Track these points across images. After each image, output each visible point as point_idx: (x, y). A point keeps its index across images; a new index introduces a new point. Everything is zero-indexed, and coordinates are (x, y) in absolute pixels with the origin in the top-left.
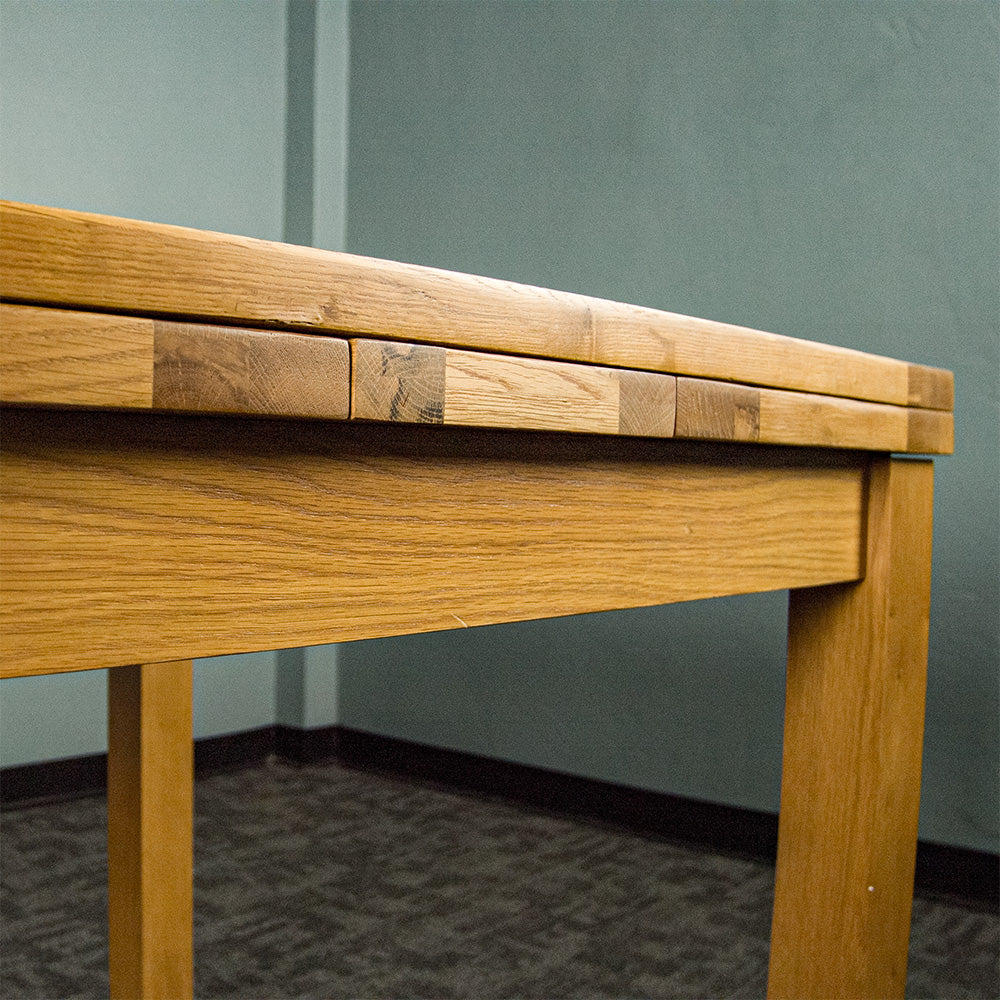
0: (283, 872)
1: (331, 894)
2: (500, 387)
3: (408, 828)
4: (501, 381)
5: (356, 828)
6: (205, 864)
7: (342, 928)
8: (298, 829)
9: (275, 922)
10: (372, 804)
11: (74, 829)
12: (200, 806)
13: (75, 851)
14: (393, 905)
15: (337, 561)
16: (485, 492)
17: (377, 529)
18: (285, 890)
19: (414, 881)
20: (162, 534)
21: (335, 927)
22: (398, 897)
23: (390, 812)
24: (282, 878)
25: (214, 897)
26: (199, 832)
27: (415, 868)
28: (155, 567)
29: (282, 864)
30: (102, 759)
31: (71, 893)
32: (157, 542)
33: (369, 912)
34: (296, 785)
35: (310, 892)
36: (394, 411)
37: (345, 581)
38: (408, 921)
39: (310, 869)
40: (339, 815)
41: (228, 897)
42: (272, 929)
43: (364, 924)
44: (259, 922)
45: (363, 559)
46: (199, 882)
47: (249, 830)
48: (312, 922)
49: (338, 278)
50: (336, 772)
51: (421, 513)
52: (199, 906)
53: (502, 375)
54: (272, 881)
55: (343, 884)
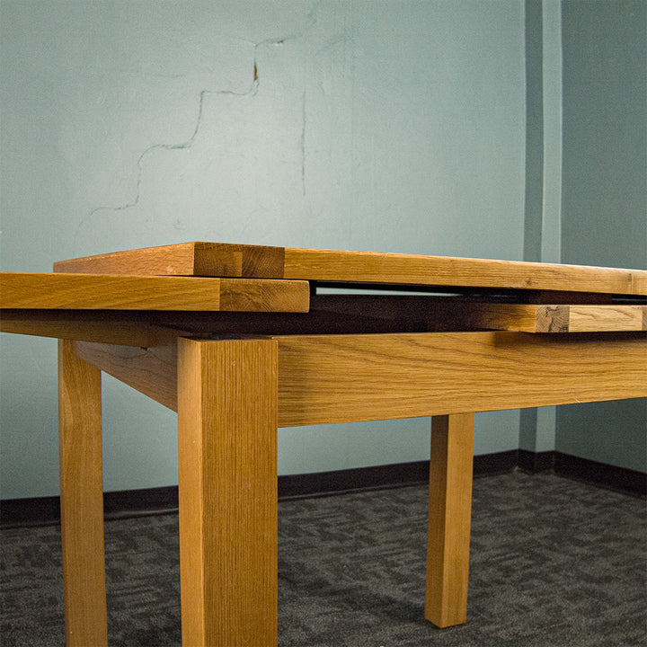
0: (520, 530)
1: (544, 542)
2: (591, 317)
3: (592, 510)
4: (592, 315)
5: (563, 509)
6: (476, 523)
7: (550, 560)
8: (529, 507)
9: (513, 554)
10: (573, 496)
11: (404, 502)
12: (475, 494)
13: (405, 513)
14: (578, 550)
15: (531, 379)
16: (588, 353)
17: (545, 368)
18: (519, 539)
19: (592, 539)
20: (471, 371)
21: (545, 559)
22: (582, 546)
23: (583, 501)
24: (518, 533)
25: (481, 541)
26: (475, 507)
27: (593, 532)
28: (469, 382)
29: (520, 526)
30: (426, 464)
31: (403, 535)
32: (470, 374)
33: (565, 553)
34: (531, 484)
35: (533, 541)
36: (550, 329)
37: (533, 386)
38: (586, 558)
39: (535, 529)
40: (553, 502)
41: (488, 541)
42: (510, 559)
43: (562, 559)
44: (504, 554)
45: (540, 379)
46: (473, 533)
47: (502, 507)
48: (533, 556)
49: (532, 271)
50: (553, 478)
51: (562, 361)
52: (472, 545)
53: (592, 313)
54: (514, 534)
55: (553, 538)
